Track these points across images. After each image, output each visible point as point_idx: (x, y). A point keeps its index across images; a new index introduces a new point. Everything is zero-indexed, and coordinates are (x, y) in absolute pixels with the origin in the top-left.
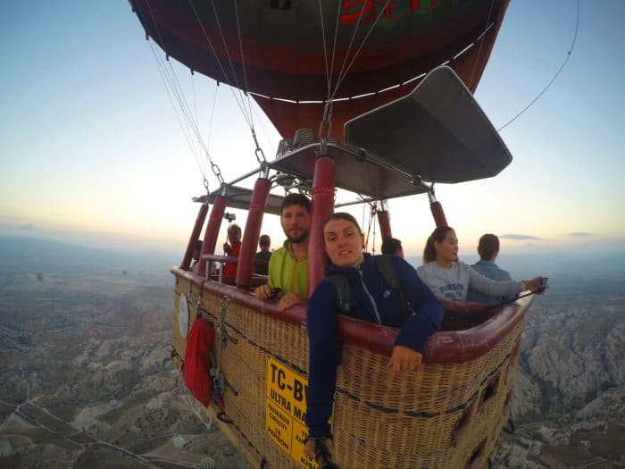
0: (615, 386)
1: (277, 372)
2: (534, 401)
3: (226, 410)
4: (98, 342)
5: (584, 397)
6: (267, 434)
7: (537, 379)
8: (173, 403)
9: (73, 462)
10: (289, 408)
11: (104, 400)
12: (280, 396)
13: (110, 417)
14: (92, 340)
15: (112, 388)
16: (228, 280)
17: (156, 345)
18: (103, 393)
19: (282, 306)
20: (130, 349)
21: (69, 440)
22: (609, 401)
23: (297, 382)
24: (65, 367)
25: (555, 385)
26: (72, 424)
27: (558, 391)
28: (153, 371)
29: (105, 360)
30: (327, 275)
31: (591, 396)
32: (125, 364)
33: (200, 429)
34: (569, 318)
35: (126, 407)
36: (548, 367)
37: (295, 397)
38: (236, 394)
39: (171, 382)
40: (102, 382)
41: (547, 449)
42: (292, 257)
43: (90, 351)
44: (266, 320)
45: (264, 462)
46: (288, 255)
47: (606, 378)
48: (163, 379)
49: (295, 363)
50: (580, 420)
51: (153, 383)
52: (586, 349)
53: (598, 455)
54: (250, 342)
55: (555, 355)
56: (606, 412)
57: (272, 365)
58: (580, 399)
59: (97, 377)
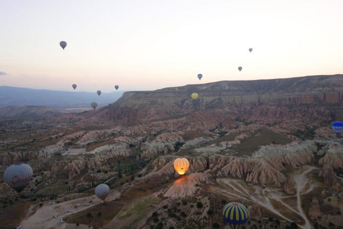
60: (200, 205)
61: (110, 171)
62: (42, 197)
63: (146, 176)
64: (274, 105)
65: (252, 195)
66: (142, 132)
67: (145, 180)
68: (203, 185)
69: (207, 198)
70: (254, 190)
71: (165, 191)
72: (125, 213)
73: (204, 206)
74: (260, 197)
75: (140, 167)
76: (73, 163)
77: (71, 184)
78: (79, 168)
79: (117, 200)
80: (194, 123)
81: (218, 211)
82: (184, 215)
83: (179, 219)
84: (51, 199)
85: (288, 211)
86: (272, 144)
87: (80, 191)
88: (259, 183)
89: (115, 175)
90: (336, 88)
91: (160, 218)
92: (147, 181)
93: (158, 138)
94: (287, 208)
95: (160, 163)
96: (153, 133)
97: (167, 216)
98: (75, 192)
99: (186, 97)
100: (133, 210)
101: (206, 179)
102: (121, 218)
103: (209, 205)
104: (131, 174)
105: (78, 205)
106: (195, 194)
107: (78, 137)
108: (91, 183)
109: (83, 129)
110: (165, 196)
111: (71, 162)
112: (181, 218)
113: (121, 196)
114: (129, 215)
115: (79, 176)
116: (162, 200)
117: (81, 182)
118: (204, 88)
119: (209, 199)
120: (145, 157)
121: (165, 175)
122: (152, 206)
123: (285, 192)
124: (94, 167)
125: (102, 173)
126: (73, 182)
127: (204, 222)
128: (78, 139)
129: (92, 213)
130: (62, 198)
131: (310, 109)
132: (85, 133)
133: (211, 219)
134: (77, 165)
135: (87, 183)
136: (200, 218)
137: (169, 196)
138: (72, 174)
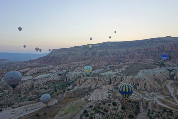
60: (114, 104)
61: (48, 88)
62: (2, 105)
63: (73, 90)
64: (137, 53)
65: (144, 97)
66: (65, 67)
67: (73, 91)
68: (112, 92)
69: (117, 99)
70: (144, 94)
71: (88, 97)
72: (63, 112)
73: (117, 104)
74: (150, 97)
75: (67, 85)
76: (24, 84)
77: (23, 96)
78: (28, 87)
79: (56, 104)
80: (95, 62)
81: (128, 107)
82: (106, 111)
83: (103, 114)
84: (9, 106)
85: (172, 105)
86: (145, 69)
87: (29, 100)
88: (146, 90)
89: (52, 91)
90: (169, 43)
91: (89, 114)
92: (74, 92)
93: (76, 70)
94: (171, 103)
95: (81, 82)
96: (72, 68)
97: (94, 112)
98: (26, 101)
99: (88, 51)
100: (68, 109)
101: (112, 89)
102: (61, 116)
103: (120, 104)
104: (63, 89)
105: (29, 109)
106: (109, 97)
107: (26, 71)
108: (37, 96)
109: (29, 67)
110: (88, 100)
111: (22, 83)
112: (105, 113)
113: (59, 102)
114: (66, 113)
115: (28, 92)
116: (87, 103)
117: (29, 95)
118: (97, 46)
119: (119, 100)
120: (69, 80)
121: (85, 88)
122: (81, 107)
123: (164, 94)
124: (38, 86)
125: (43, 89)
126: (24, 95)
127: (121, 114)
128: (26, 72)
129: (39, 114)
130: (17, 105)
131: (156, 54)
132: (31, 69)
133: (125, 112)
134: (27, 85)
135: (33, 96)
136: (117, 112)
137: (91, 100)
138: (23, 91)
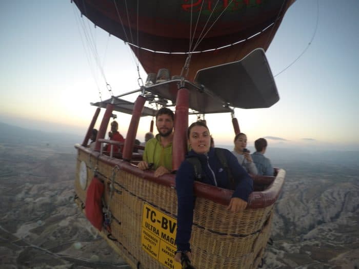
0: (325, 223)
1: (150, 212)
2: (280, 228)
3: (112, 233)
4: (30, 186)
5: (307, 228)
6: (142, 248)
7: (282, 217)
8: (75, 223)
9: (16, 257)
10: (158, 233)
11: (35, 220)
12: (152, 226)
13: (37, 231)
14: (27, 184)
15: (39, 213)
16: (117, 156)
17: (65, 189)
18: (33, 217)
19: (157, 174)
20: (50, 190)
21: (14, 244)
22: (322, 231)
23: (164, 219)
24: (11, 201)
25: (292, 220)
26: (15, 234)
27: (294, 224)
28: (63, 204)
29: (35, 196)
30: (186, 158)
31: (312, 227)
32: (46, 199)
33: (90, 239)
34: (300, 184)
35: (46, 225)
36: (288, 210)
37: (163, 227)
38: (120, 223)
39: (73, 211)
40: (33, 210)
41: (287, 255)
42: (161, 145)
43: (26, 191)
44: (143, 182)
45: (139, 264)
46: (158, 145)
47: (320, 218)
48: (69, 208)
49: (163, 207)
50: (305, 240)
51: (63, 211)
52: (310, 202)
53: (316, 260)
54: (132, 194)
55: (292, 204)
56: (320, 236)
57: (147, 208)
58: (306, 229)
59: (30, 207)
